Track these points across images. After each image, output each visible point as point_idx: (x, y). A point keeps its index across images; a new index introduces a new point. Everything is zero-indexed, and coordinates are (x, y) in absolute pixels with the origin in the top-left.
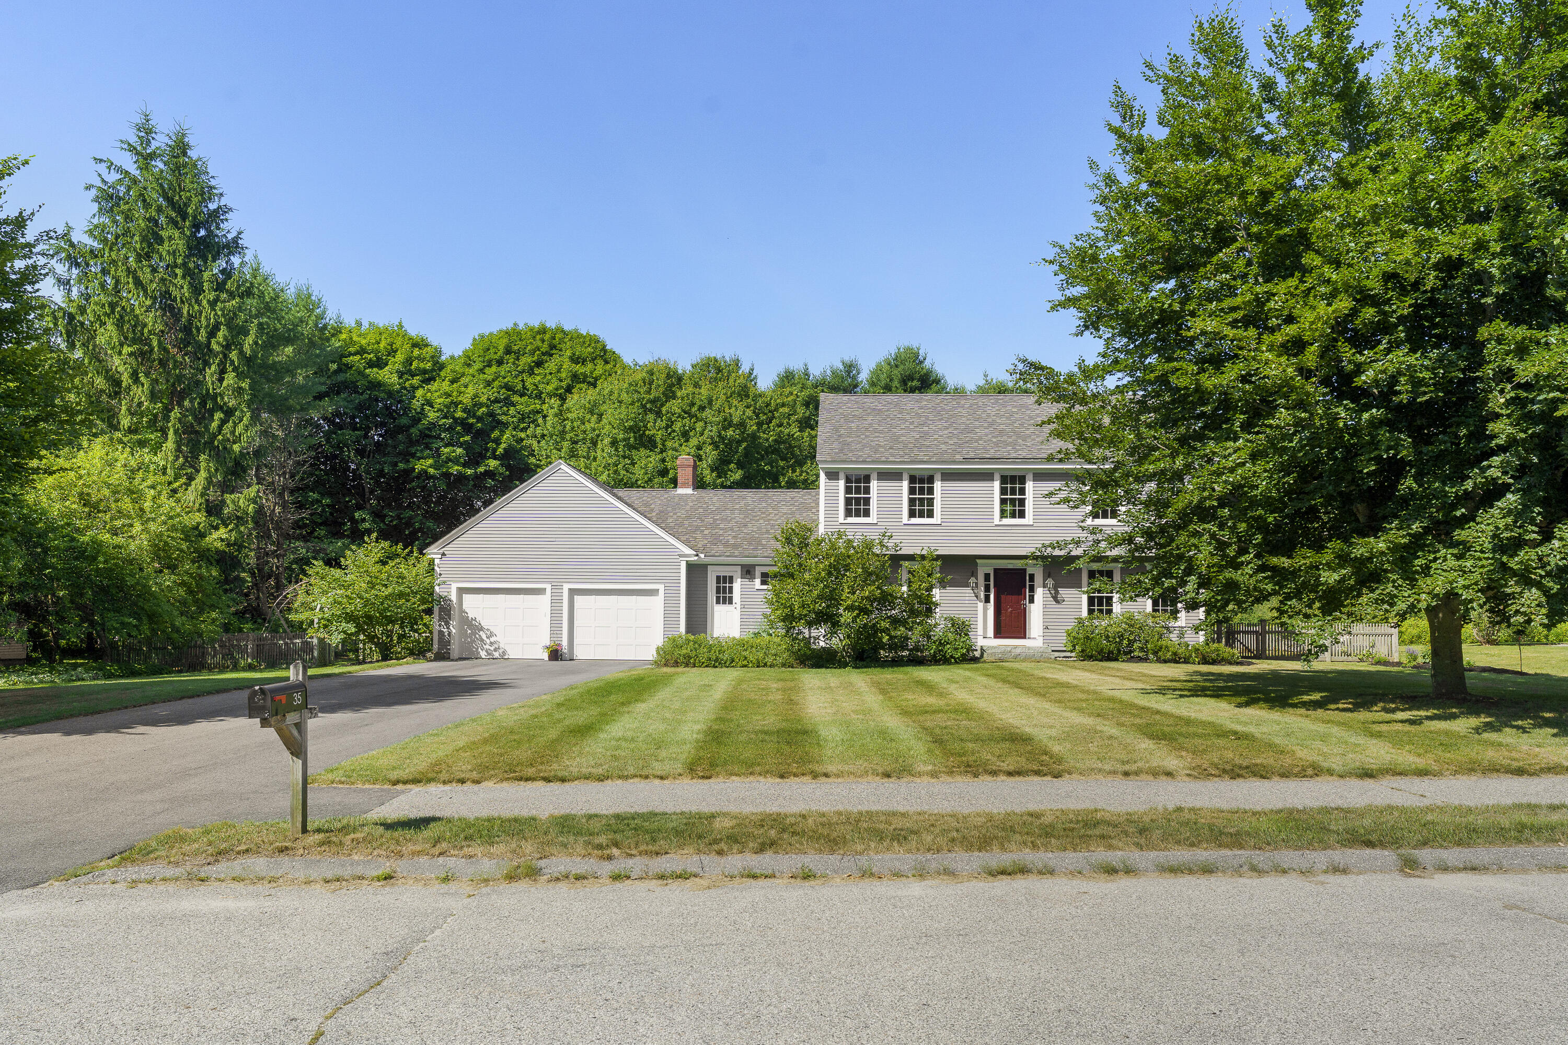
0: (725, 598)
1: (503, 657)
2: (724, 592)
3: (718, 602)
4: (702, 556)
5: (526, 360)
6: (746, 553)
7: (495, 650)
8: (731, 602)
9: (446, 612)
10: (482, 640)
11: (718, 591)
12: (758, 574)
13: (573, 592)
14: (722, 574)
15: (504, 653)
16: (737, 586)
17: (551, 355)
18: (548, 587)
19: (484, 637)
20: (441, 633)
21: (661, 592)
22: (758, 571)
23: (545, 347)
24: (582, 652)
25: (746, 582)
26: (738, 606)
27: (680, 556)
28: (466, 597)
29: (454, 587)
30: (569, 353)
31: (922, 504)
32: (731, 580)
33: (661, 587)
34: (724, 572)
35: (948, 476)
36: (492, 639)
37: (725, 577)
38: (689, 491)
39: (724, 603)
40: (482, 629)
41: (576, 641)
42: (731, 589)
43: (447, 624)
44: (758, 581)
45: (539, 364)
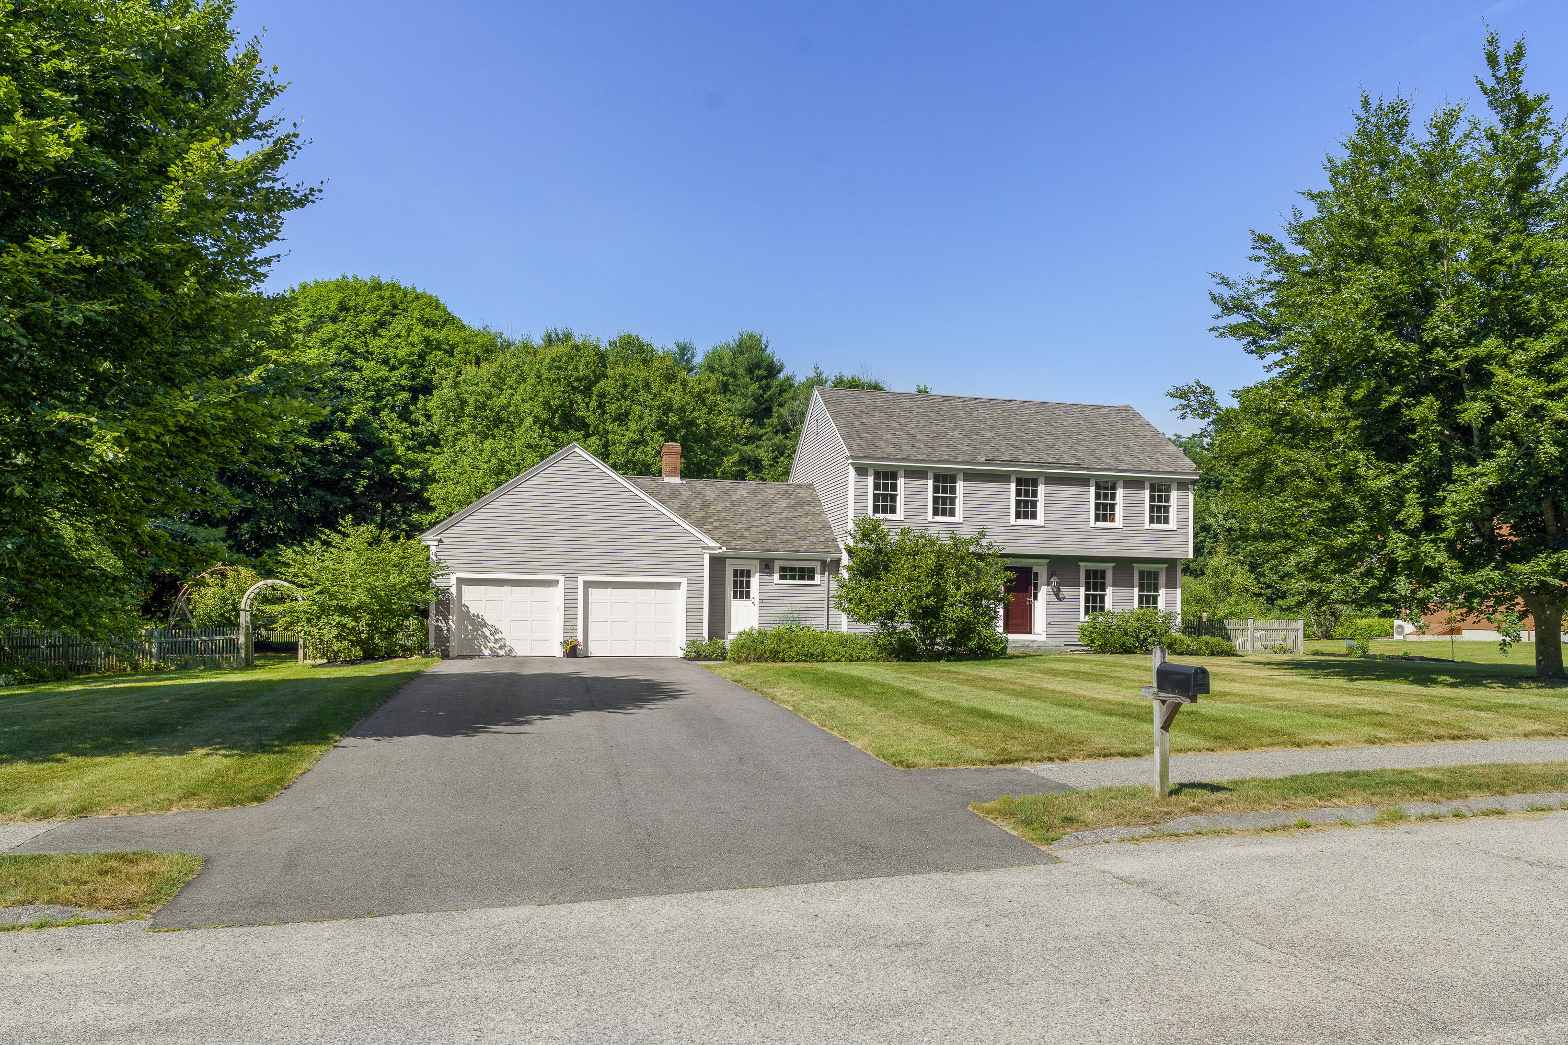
0: (742, 592)
1: (510, 654)
2: (742, 586)
3: (735, 597)
4: (724, 549)
5: (366, 320)
6: (767, 546)
7: (501, 648)
8: (748, 597)
9: (444, 605)
10: (486, 637)
11: (735, 586)
12: (777, 568)
13: (588, 585)
14: (739, 568)
15: (511, 651)
16: (755, 581)
17: (394, 315)
18: (561, 579)
19: (488, 633)
20: (438, 628)
21: (684, 586)
22: (777, 565)
23: (387, 306)
24: (596, 649)
25: (765, 576)
26: (757, 601)
27: (704, 548)
28: (466, 589)
29: (453, 579)
30: (416, 315)
31: (944, 503)
32: (749, 574)
33: (683, 581)
34: (742, 565)
35: (971, 476)
36: (497, 636)
37: (742, 571)
38: (677, 480)
39: (741, 597)
40: (485, 625)
41: (591, 637)
42: (748, 583)
43: (446, 619)
44: (776, 576)
45: (382, 324)
